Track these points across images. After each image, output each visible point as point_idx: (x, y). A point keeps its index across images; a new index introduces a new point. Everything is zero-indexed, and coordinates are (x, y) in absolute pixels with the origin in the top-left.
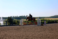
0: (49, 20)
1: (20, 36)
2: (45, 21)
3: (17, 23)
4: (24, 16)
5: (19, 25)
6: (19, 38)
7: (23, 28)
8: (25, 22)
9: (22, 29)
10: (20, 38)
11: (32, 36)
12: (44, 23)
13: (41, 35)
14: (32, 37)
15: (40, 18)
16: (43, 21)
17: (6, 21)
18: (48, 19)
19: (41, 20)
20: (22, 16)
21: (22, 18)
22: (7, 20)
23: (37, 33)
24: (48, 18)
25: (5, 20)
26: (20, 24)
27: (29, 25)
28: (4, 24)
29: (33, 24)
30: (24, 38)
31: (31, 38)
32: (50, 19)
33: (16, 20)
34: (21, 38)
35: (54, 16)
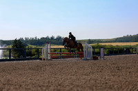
0: (112, 48)
1: (42, 83)
2: (102, 50)
3: (34, 55)
4: (52, 38)
5: (41, 59)
6: (39, 88)
7: (51, 65)
8: (55, 51)
9: (48, 68)
10: (42, 89)
11: (72, 84)
12: (99, 53)
13: (92, 82)
14: (72, 87)
15: (90, 41)
16: (97, 50)
17: (10, 49)
18: (110, 44)
19: (93, 47)
20: (47, 38)
21: (48, 43)
22: (11, 47)
23: (84, 77)
24: (109, 42)
25: (7, 47)
26: (43, 56)
27: (63, 57)
28: (5, 56)
29: (73, 57)
30: (52, 88)
31: (67, 88)
32: (114, 44)
33: (33, 47)
34: (44, 88)
35: (124, 38)
